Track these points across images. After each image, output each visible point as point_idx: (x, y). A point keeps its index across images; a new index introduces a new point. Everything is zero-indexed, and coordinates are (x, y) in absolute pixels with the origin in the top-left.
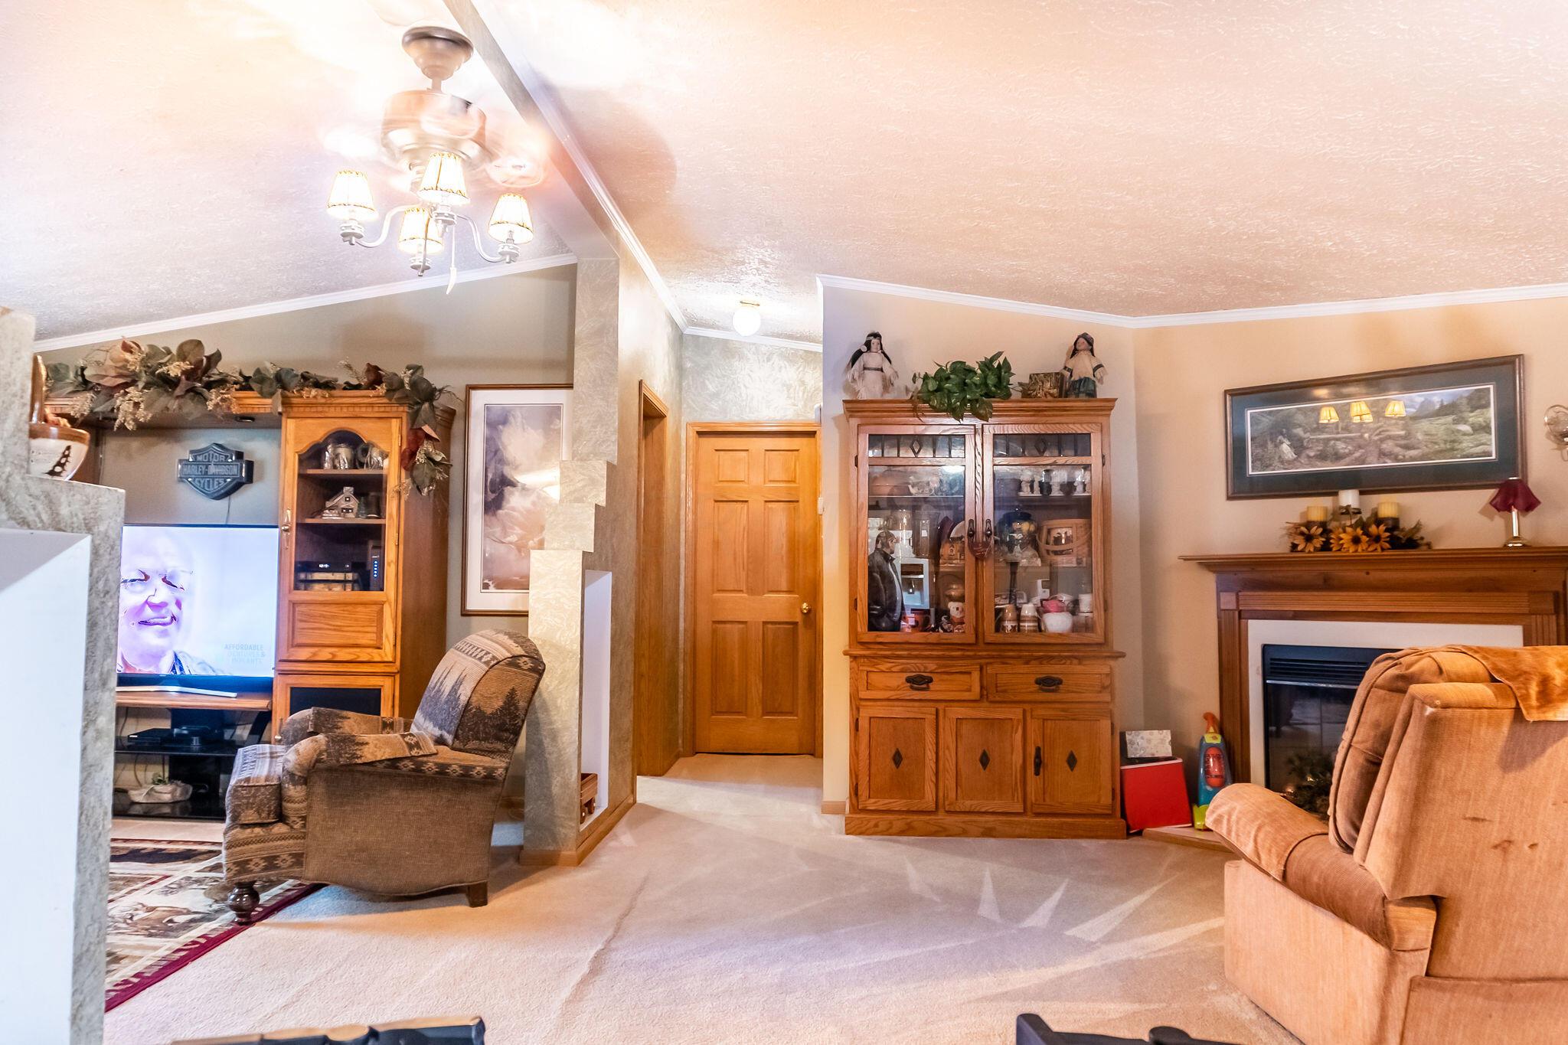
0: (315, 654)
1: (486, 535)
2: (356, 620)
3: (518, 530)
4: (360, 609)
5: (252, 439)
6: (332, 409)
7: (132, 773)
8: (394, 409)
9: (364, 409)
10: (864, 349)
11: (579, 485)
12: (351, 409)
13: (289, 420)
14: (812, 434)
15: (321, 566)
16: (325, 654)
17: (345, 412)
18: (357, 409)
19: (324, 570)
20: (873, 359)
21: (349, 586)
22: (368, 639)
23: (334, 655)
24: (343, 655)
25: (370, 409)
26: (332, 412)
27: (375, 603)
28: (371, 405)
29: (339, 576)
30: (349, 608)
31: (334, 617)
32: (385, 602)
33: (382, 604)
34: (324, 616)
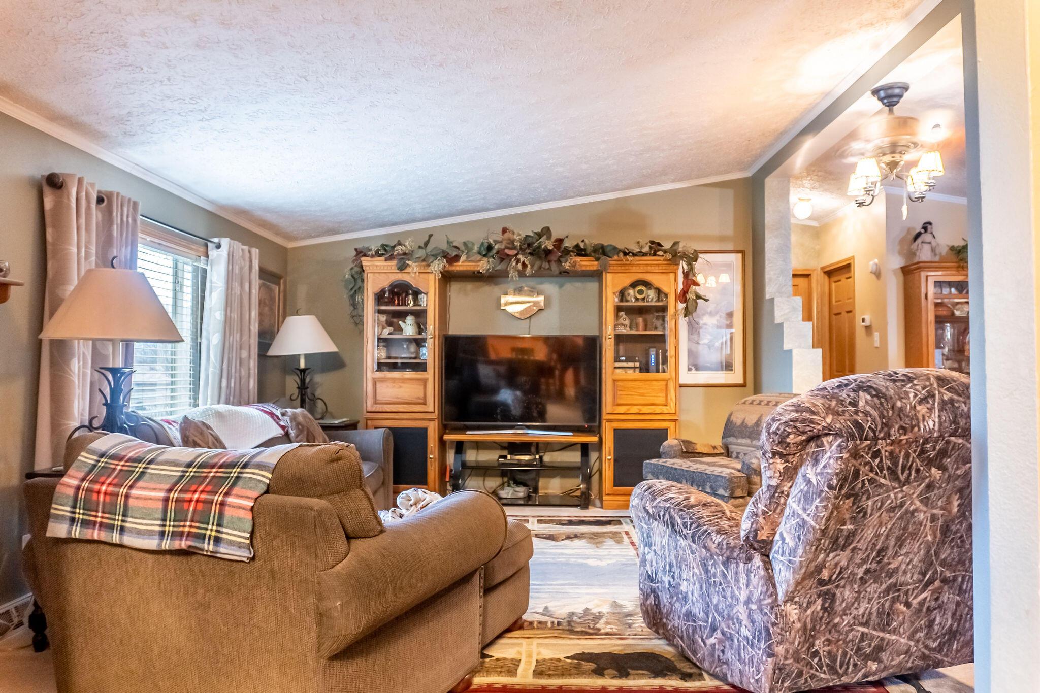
0: (628, 410)
1: (689, 340)
2: (653, 390)
3: (709, 337)
4: (654, 383)
5: (542, 283)
6: (634, 267)
7: (482, 483)
8: (671, 267)
9: (653, 268)
10: (923, 231)
11: (786, 311)
12: (645, 268)
13: (608, 274)
14: (807, 276)
15: (622, 359)
16: (635, 409)
17: (642, 269)
18: (649, 267)
19: (623, 361)
20: (927, 237)
21: (638, 370)
22: (661, 400)
23: (640, 410)
24: (645, 410)
25: (657, 268)
26: (634, 269)
27: (663, 380)
28: (658, 265)
29: (631, 364)
30: (648, 383)
31: (639, 388)
32: (669, 379)
33: (667, 380)
34: (634, 388)
